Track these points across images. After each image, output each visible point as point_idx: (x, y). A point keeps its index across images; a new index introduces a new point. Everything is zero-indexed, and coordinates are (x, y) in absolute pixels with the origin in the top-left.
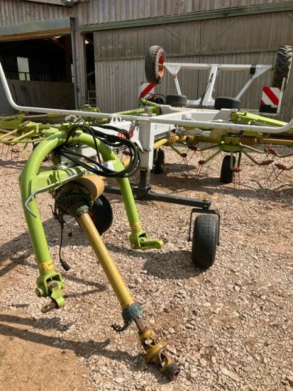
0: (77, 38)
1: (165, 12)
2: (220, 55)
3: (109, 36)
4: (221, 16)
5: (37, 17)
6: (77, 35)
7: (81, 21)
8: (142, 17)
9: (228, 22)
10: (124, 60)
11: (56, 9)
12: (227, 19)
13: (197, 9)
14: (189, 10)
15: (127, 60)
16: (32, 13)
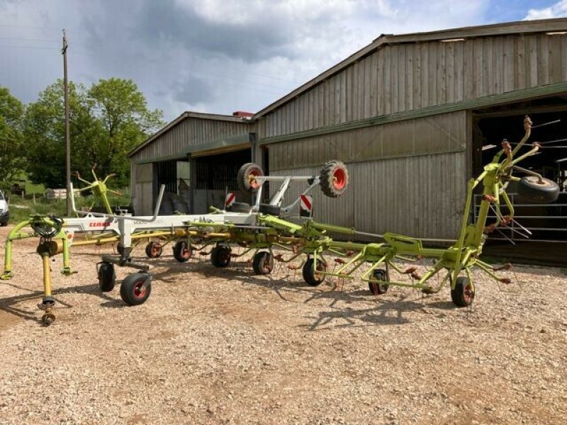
0: (256, 150)
1: (324, 123)
2: (371, 162)
3: (281, 147)
4: (368, 125)
5: (228, 134)
6: (256, 147)
7: (260, 135)
8: (306, 129)
9: (376, 130)
10: (292, 169)
11: (242, 125)
12: (375, 127)
13: (350, 120)
14: (344, 120)
15: (294, 169)
16: (225, 131)
